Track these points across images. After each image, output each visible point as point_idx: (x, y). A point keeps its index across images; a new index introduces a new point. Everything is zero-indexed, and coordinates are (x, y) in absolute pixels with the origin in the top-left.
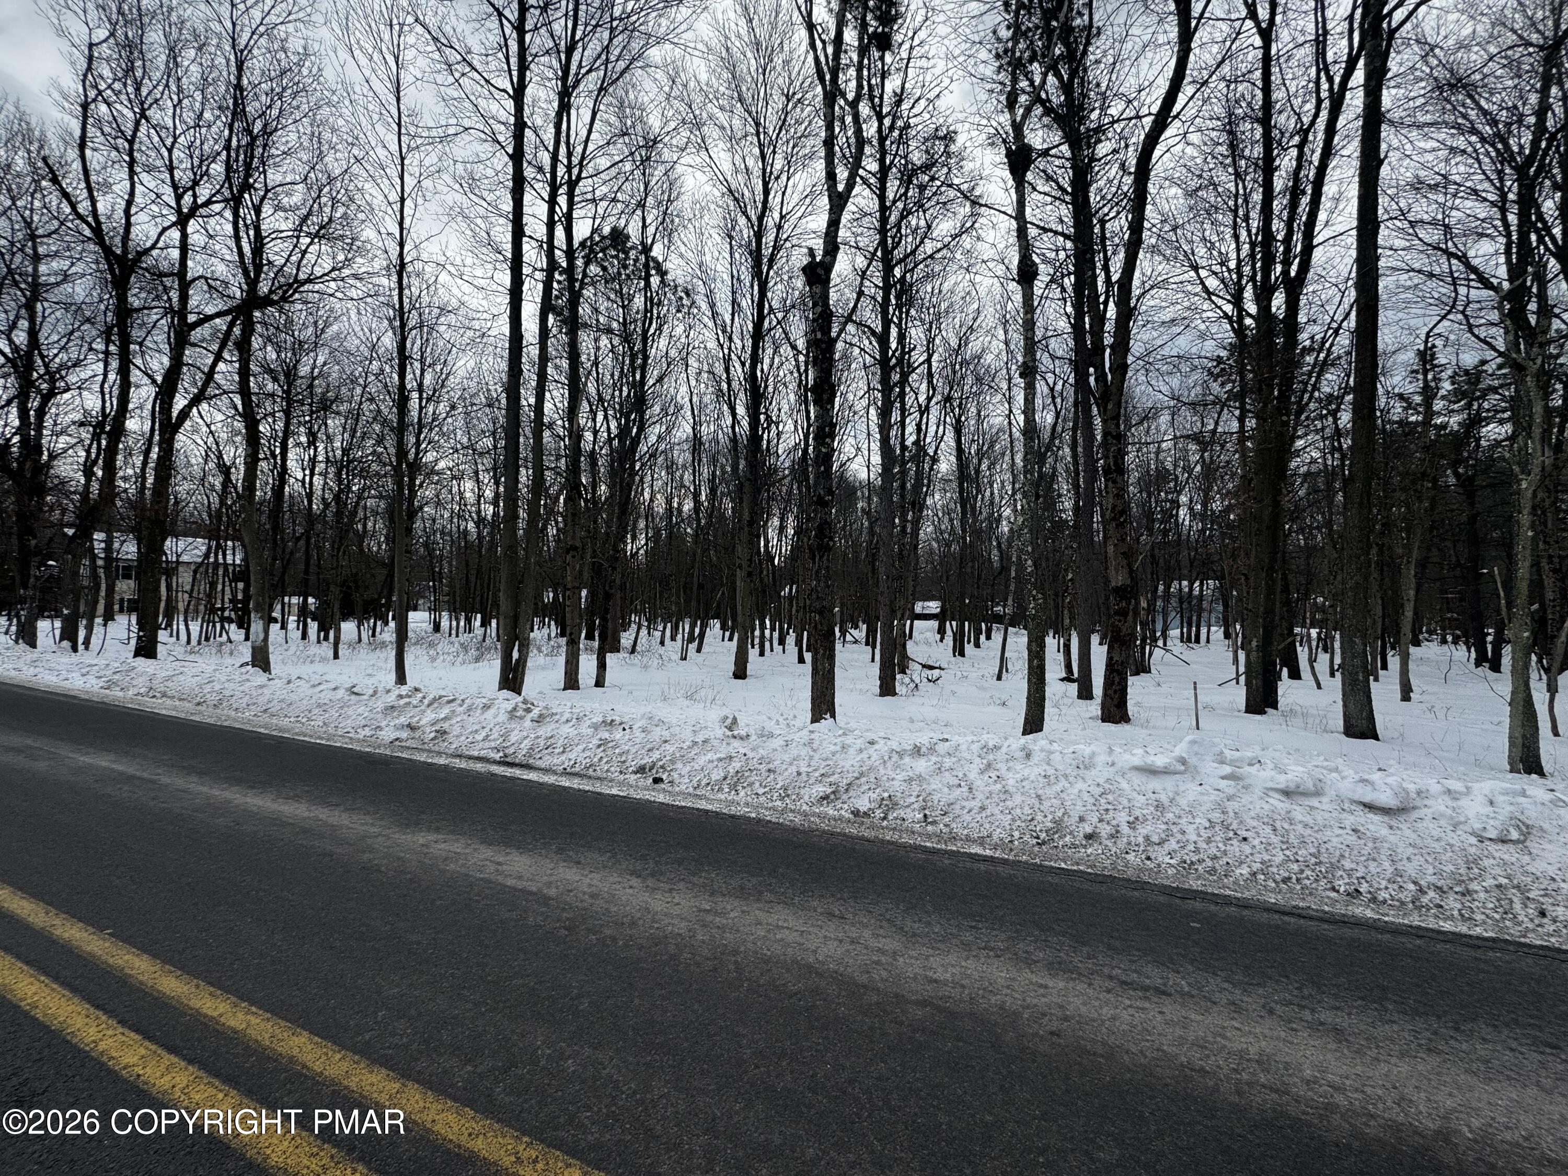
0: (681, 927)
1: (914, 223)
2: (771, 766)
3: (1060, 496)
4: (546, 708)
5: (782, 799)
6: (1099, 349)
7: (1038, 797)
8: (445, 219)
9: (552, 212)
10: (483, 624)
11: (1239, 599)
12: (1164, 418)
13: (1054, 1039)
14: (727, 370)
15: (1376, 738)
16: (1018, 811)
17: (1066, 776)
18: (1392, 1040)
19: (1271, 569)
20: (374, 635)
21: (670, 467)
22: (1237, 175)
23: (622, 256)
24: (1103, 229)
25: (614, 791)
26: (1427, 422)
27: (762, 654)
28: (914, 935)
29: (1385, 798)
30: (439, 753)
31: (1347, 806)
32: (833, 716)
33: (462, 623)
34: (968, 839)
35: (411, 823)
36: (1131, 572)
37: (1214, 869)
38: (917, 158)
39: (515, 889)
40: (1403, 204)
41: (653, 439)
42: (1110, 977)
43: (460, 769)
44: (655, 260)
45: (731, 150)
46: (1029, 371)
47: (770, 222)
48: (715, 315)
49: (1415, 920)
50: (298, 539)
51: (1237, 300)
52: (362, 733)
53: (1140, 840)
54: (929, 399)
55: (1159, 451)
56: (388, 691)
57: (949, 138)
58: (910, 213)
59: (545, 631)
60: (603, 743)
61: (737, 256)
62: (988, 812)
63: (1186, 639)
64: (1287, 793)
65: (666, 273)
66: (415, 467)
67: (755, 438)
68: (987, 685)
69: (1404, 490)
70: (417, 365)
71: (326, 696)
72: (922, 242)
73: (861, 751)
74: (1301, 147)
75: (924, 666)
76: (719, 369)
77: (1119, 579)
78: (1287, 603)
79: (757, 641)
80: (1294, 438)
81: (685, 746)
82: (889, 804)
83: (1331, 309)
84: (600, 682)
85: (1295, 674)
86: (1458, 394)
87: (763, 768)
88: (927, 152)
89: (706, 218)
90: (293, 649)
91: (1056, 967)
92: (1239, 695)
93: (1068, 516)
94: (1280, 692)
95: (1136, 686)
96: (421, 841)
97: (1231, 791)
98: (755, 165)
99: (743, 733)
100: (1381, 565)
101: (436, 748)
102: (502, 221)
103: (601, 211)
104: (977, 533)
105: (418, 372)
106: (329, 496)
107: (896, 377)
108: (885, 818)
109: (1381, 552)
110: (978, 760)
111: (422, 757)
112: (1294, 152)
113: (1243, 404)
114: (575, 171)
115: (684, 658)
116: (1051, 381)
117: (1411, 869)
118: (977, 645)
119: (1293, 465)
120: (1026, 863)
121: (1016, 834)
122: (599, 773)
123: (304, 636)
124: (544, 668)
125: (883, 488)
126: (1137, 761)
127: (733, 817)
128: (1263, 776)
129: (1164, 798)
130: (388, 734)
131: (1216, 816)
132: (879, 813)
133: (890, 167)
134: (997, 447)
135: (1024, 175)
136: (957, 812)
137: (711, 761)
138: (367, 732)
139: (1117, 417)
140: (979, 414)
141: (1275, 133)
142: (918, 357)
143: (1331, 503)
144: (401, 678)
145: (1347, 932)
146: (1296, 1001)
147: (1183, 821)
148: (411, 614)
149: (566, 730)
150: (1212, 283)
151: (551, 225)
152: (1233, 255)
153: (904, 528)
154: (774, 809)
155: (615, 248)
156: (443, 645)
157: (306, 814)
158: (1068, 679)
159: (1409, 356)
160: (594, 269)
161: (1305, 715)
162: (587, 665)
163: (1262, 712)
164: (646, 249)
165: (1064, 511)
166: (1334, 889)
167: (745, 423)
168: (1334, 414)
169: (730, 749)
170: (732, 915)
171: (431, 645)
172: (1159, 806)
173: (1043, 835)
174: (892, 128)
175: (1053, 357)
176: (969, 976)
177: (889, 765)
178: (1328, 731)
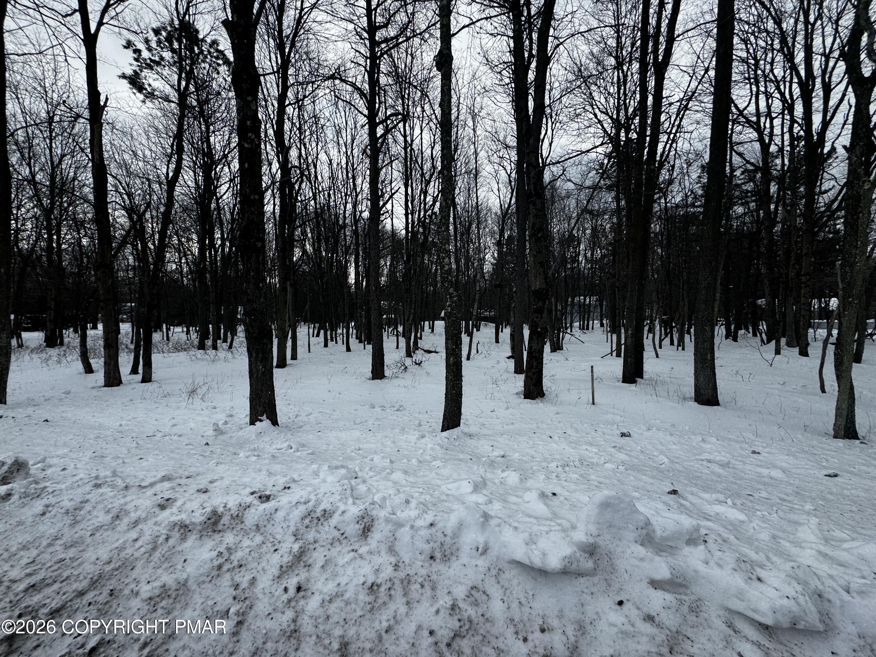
11: (607, 305)
15: (719, 405)
36: (546, 277)
63: (582, 328)
75: (425, 351)
77: (537, 284)
84: (145, 378)
95: (551, 362)
158: (512, 357)
163: (633, 381)
178: (685, 399)
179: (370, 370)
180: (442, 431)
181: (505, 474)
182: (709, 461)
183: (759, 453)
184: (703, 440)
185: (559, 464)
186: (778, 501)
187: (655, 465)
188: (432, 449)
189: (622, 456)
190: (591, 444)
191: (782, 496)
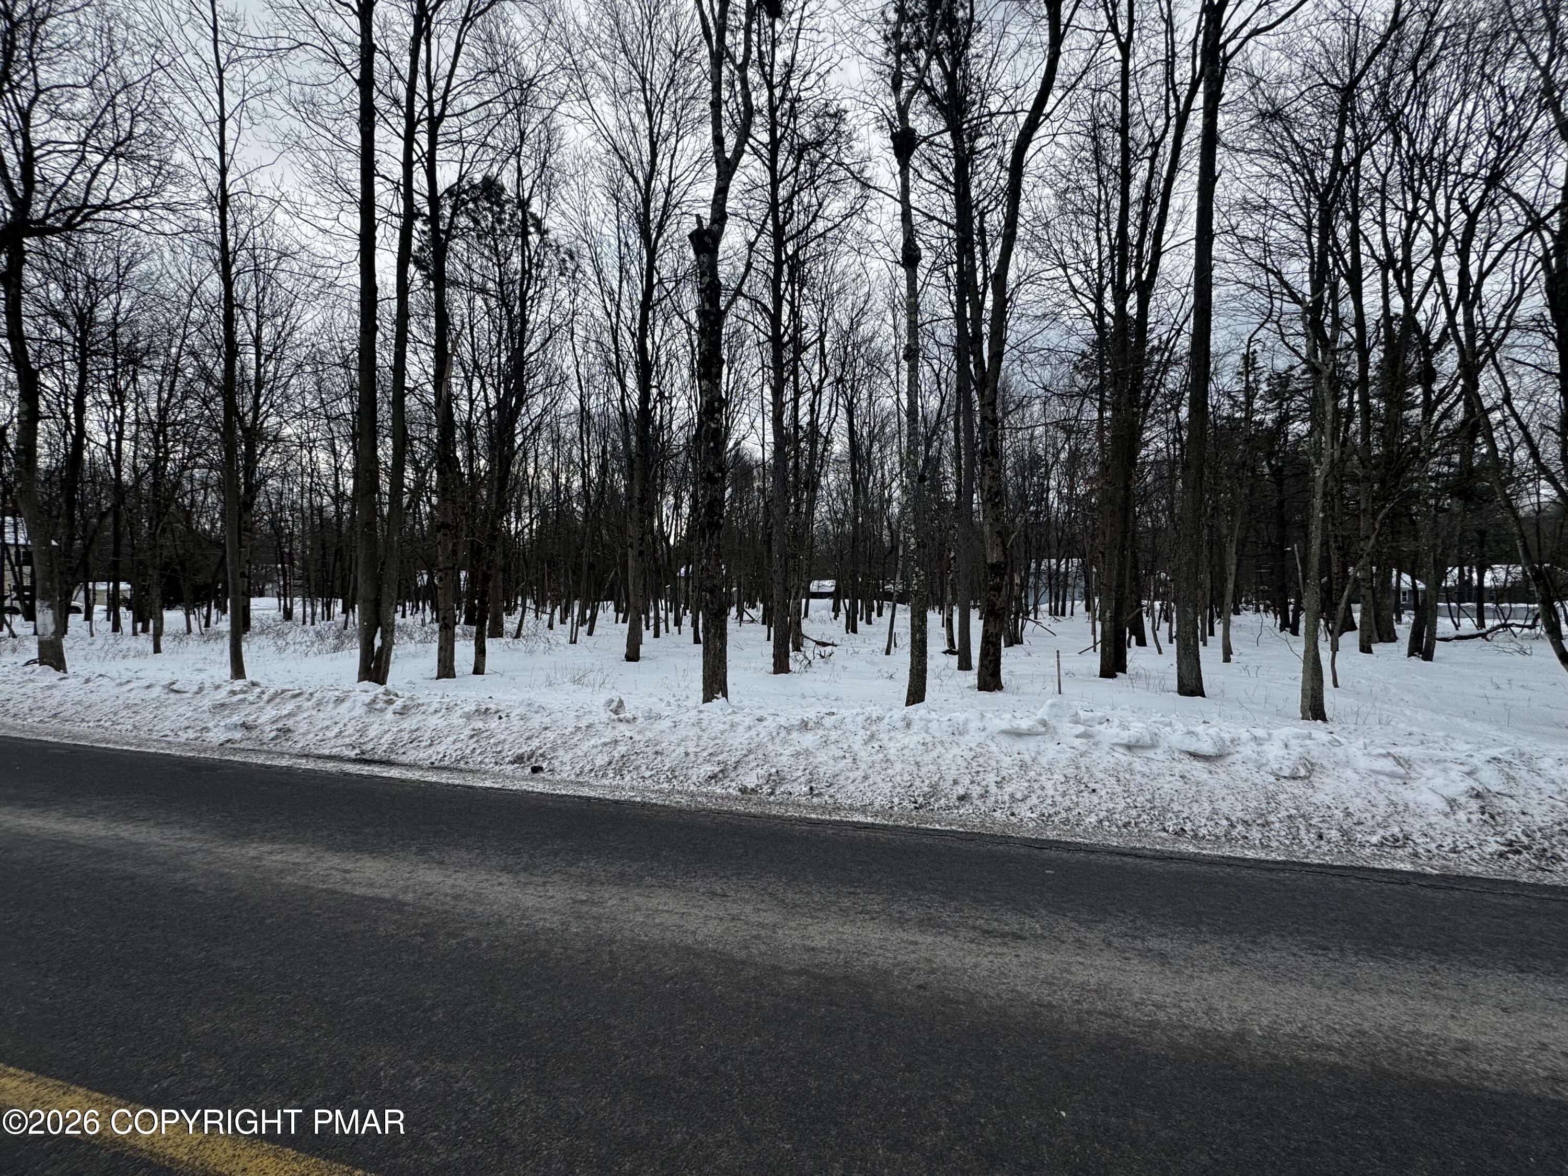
0: (554, 921)
1: (806, 200)
2: (658, 748)
3: (945, 478)
4: (411, 698)
5: (669, 781)
6: (978, 336)
7: (917, 763)
8: (280, 148)
9: (408, 150)
10: (345, 611)
11: (1098, 575)
12: (1037, 407)
13: (921, 992)
14: (615, 341)
15: (1203, 695)
16: (898, 778)
17: (942, 743)
18: (1204, 958)
19: (1123, 547)
20: (207, 625)
21: (556, 441)
22: (1100, 181)
23: (496, 209)
24: (982, 221)
25: (488, 784)
26: (1248, 419)
27: (657, 635)
28: (795, 906)
29: (1206, 747)
30: (281, 754)
31: (1176, 755)
32: (725, 695)
33: (319, 610)
34: (851, 808)
35: (238, 835)
36: (1005, 550)
37: (1068, 820)
38: (808, 133)
39: (364, 897)
40: (1233, 222)
41: (536, 410)
42: (974, 928)
43: (306, 770)
44: (533, 216)
45: (615, 105)
46: (912, 354)
47: (659, 184)
48: (601, 281)
49: (1226, 851)
50: (103, 516)
51: (1098, 300)
52: (183, 737)
53: (1006, 797)
54: (821, 381)
55: (1032, 438)
56: (218, 687)
57: (839, 116)
58: (801, 189)
59: (419, 616)
60: (476, 734)
61: (623, 218)
62: (871, 781)
63: (1053, 612)
64: (1129, 747)
65: (546, 232)
66: (255, 434)
67: (645, 413)
68: (876, 659)
69: (1229, 477)
70: (252, 315)
71: (136, 696)
72: (814, 220)
73: (750, 728)
74: (1152, 159)
75: (818, 643)
76: (607, 338)
77: (994, 556)
78: (1136, 578)
79: (652, 622)
80: (1141, 429)
81: (567, 732)
82: (775, 779)
83: (1174, 312)
84: (479, 669)
85: (1142, 642)
86: (1273, 395)
87: (650, 750)
88: (818, 128)
89: (590, 175)
90: (99, 642)
91: (927, 923)
92: (1094, 661)
93: (952, 497)
94: (1128, 658)
95: (1010, 658)
96: (252, 853)
97: (1083, 748)
98: (643, 126)
99: (629, 716)
100: (1210, 544)
101: (278, 749)
102: (351, 156)
103: (469, 156)
104: (869, 513)
105: (253, 325)
106: (142, 465)
107: (788, 355)
108: (772, 793)
109: (1211, 531)
110: (862, 732)
111: (260, 760)
112: (1146, 164)
113: (1102, 395)
114: (437, 108)
115: (573, 642)
116: (936, 367)
117: (1224, 807)
118: (869, 622)
119: (1143, 452)
120: (904, 827)
121: (896, 800)
122: (471, 766)
123: (116, 627)
124: (415, 656)
125: (776, 467)
126: (1005, 725)
127: (616, 802)
128: (1111, 733)
129: (1027, 758)
130: (217, 736)
131: (1070, 771)
132: (766, 789)
133: (780, 141)
134: (888, 430)
135: (908, 159)
136: (842, 782)
137: (595, 747)
138: (191, 734)
139: (993, 404)
140: (870, 396)
141: (1131, 144)
142: (809, 335)
143: (1173, 488)
144: (238, 671)
145: (1174, 866)
146: (1130, 932)
147: (1043, 778)
148: (255, 602)
149: (435, 721)
150: (1077, 281)
151: (408, 165)
152: (1095, 255)
153: (798, 506)
154: (661, 791)
155: (487, 199)
156: (295, 634)
157: (102, 833)
158: (950, 652)
159: (1235, 359)
160: (463, 221)
161: (1147, 678)
162: (464, 651)
163: (1113, 676)
164: (523, 204)
165: (949, 493)
166: (1164, 830)
167: (636, 396)
168: (1176, 409)
169: (616, 733)
170: (610, 903)
171: (280, 634)
172: (1023, 766)
173: (920, 800)
174: (782, 99)
175: (939, 344)
176: (845, 941)
177: (777, 741)
178: (1166, 691)
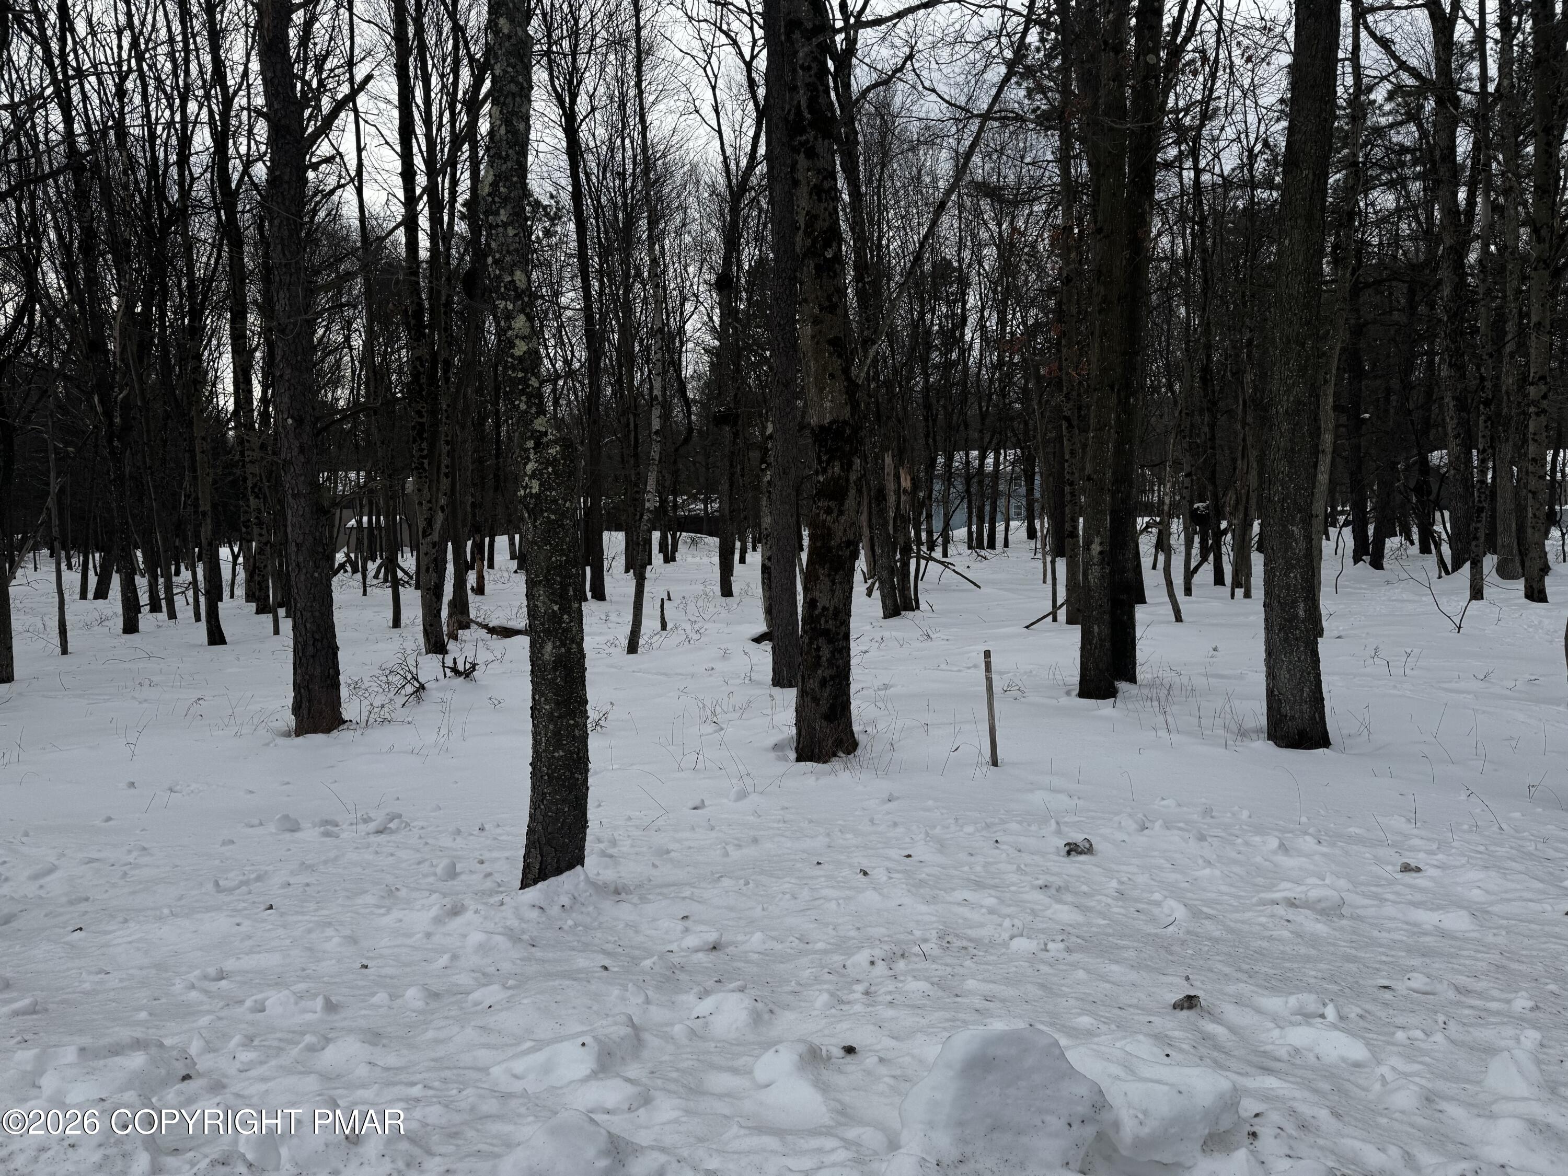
15: (1327, 744)
36: (852, 388)
63: (975, 543)
75: (492, 630)
77: (825, 406)
178: (1243, 733)
179: (290, 701)
180: (524, 885)
181: (705, 1006)
182: (1292, 903)
183: (1418, 870)
184: (1283, 848)
185: (878, 953)
186: (1451, 995)
187: (1151, 929)
188: (483, 949)
189: (1065, 914)
190: (979, 885)
191: (1462, 980)
